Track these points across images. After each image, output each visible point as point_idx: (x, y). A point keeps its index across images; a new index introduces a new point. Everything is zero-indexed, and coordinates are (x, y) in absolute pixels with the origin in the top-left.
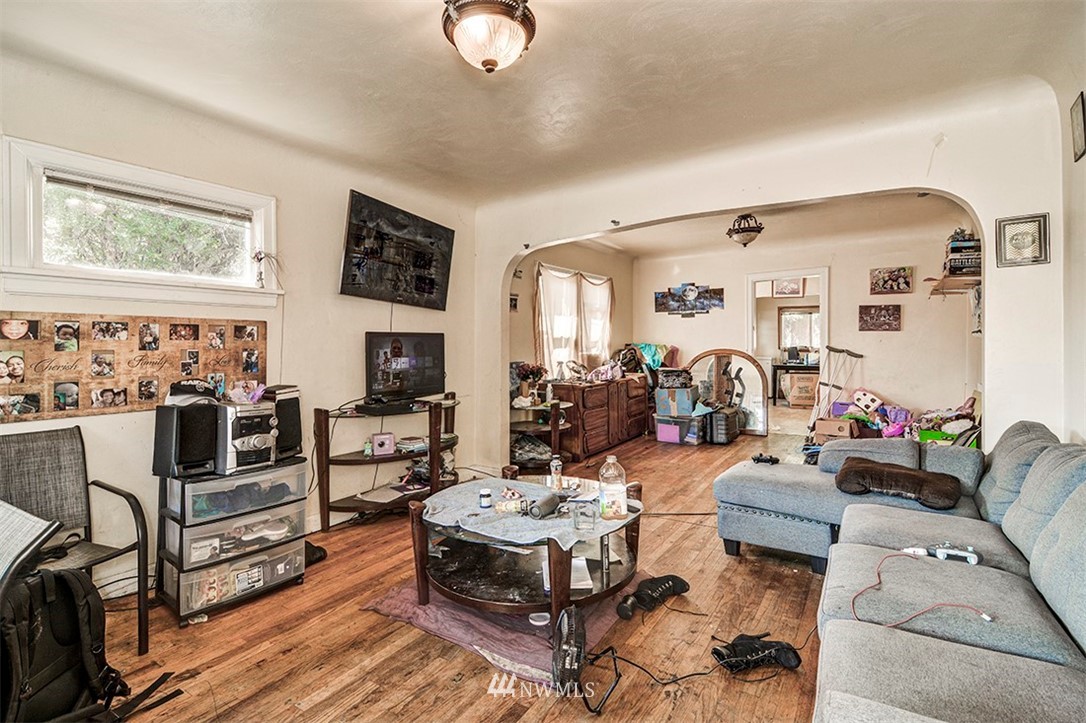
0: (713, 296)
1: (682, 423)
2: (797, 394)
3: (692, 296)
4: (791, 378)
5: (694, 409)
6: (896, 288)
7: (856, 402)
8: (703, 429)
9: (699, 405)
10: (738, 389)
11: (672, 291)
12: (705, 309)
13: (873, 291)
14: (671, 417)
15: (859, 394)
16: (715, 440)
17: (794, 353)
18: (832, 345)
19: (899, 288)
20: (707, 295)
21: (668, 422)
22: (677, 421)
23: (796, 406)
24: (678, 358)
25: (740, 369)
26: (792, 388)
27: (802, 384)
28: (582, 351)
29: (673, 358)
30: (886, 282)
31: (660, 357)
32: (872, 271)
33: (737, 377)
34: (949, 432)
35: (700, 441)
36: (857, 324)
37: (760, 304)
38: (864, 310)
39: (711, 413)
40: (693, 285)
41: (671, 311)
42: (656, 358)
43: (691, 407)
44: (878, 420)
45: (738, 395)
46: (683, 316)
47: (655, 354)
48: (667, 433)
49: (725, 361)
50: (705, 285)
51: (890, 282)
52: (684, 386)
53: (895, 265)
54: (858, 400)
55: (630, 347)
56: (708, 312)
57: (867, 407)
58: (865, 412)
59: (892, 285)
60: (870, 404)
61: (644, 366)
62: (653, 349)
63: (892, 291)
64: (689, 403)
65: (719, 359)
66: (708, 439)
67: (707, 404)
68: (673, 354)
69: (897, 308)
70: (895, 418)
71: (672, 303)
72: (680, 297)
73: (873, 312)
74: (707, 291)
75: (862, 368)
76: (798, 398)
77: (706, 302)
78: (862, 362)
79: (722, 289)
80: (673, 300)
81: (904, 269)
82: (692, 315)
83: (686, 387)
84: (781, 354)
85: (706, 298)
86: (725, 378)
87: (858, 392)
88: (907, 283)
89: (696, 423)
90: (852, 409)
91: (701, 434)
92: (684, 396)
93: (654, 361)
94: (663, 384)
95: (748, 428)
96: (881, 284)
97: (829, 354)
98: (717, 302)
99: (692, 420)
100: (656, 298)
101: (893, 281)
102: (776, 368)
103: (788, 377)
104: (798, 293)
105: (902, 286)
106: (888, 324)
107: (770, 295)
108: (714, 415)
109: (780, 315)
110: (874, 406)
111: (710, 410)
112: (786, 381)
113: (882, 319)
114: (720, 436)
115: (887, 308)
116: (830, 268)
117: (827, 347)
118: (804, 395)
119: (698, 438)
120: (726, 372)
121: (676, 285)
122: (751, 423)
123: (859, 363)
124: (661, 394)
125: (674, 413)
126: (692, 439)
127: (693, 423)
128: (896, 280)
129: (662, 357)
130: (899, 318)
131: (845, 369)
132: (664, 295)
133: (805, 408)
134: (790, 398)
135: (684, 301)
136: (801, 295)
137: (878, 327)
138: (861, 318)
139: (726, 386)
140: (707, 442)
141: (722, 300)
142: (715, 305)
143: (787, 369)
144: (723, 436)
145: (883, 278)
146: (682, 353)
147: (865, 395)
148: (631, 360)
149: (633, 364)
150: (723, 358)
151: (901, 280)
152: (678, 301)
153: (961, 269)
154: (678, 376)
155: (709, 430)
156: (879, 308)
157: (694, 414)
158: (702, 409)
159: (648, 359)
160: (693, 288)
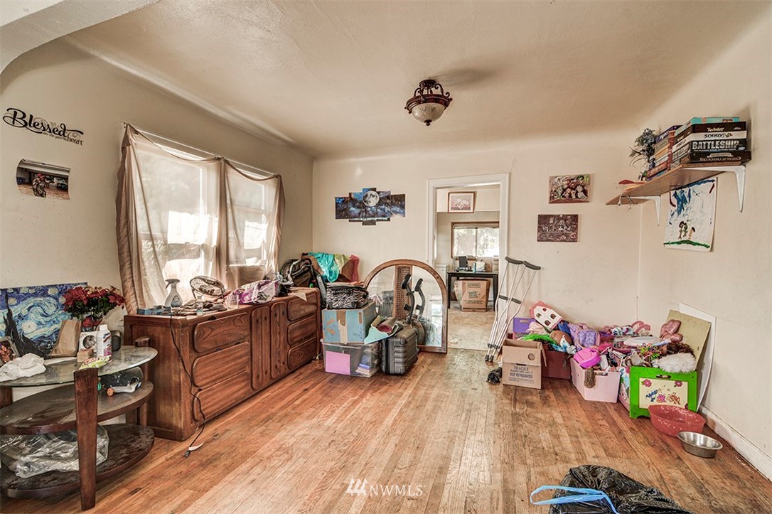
0: (395, 202)
1: (353, 351)
2: (468, 299)
3: (373, 202)
4: (463, 284)
5: (367, 335)
6: (574, 197)
7: (536, 318)
8: (378, 356)
9: (373, 330)
10: (418, 301)
11: (352, 196)
12: (386, 217)
13: (553, 200)
14: (341, 344)
15: (538, 310)
16: (391, 370)
17: (463, 261)
18: (512, 257)
19: (577, 197)
20: (388, 201)
21: (337, 350)
22: (348, 349)
23: (467, 309)
24: (358, 268)
25: (421, 280)
26: (463, 292)
27: (472, 290)
28: (228, 262)
29: (353, 269)
30: (564, 190)
31: (338, 268)
32: (552, 178)
33: (418, 289)
34: (668, 370)
35: (375, 371)
36: (535, 234)
37: (439, 218)
38: (543, 219)
39: (387, 340)
40: (374, 190)
41: (351, 218)
42: (333, 269)
43: (363, 332)
44: (563, 342)
45: (418, 307)
46: (364, 223)
47: (332, 265)
48: (336, 363)
49: (405, 272)
50: (386, 190)
51: (569, 190)
52: (357, 306)
53: (574, 172)
54: (539, 315)
55: (306, 257)
56: (389, 220)
57: (547, 323)
58: (546, 329)
59: (570, 194)
60: (550, 320)
61: (319, 279)
62: (331, 259)
63: (570, 200)
64: (362, 327)
65: (399, 270)
66: (384, 369)
67: (381, 328)
68: (353, 264)
69: (575, 218)
70: (584, 341)
71: (352, 209)
72: (361, 202)
73: (551, 221)
74: (388, 197)
75: (539, 281)
76: (470, 302)
77: (387, 209)
78: (539, 275)
79: (404, 195)
80: (354, 207)
81: (583, 177)
82: (373, 223)
83: (358, 307)
84: (454, 262)
85: (387, 204)
86: (405, 291)
87: (538, 307)
88: (585, 192)
89: (369, 350)
90: (533, 326)
91: (376, 362)
92: (355, 319)
93: (331, 272)
94: (331, 303)
95: (428, 345)
96: (560, 192)
97: (508, 265)
98: (398, 209)
99: (365, 347)
100: (337, 204)
101: (572, 189)
102: (450, 275)
103: (460, 283)
104: (469, 209)
105: (581, 195)
106: (567, 235)
107: (447, 211)
108: (390, 340)
109: (452, 229)
110: (554, 322)
111: (384, 335)
112: (459, 287)
113: (560, 229)
114: (397, 365)
115: (565, 218)
116: (510, 174)
117: (507, 259)
118: (473, 299)
119: (372, 368)
120: (405, 286)
121: (357, 190)
122: (431, 339)
123: (536, 274)
124: (328, 316)
125: (344, 340)
126: (365, 371)
127: (366, 350)
128: (574, 189)
129: (340, 269)
130: (576, 228)
131: (523, 282)
132: (345, 201)
133: (474, 311)
134: (462, 303)
135: (365, 207)
136: (472, 211)
137: (555, 238)
138: (540, 228)
139: (406, 300)
140: (383, 373)
141: (403, 207)
142: (396, 213)
143: (458, 276)
144: (401, 365)
145: (562, 186)
146: (362, 262)
147: (545, 310)
148: (305, 272)
149: (308, 275)
150: (403, 269)
151: (579, 189)
152: (358, 207)
153: (706, 154)
154: (349, 293)
155: (384, 358)
156: (557, 218)
157: (367, 341)
158: (376, 335)
159: (325, 271)
160: (374, 193)
